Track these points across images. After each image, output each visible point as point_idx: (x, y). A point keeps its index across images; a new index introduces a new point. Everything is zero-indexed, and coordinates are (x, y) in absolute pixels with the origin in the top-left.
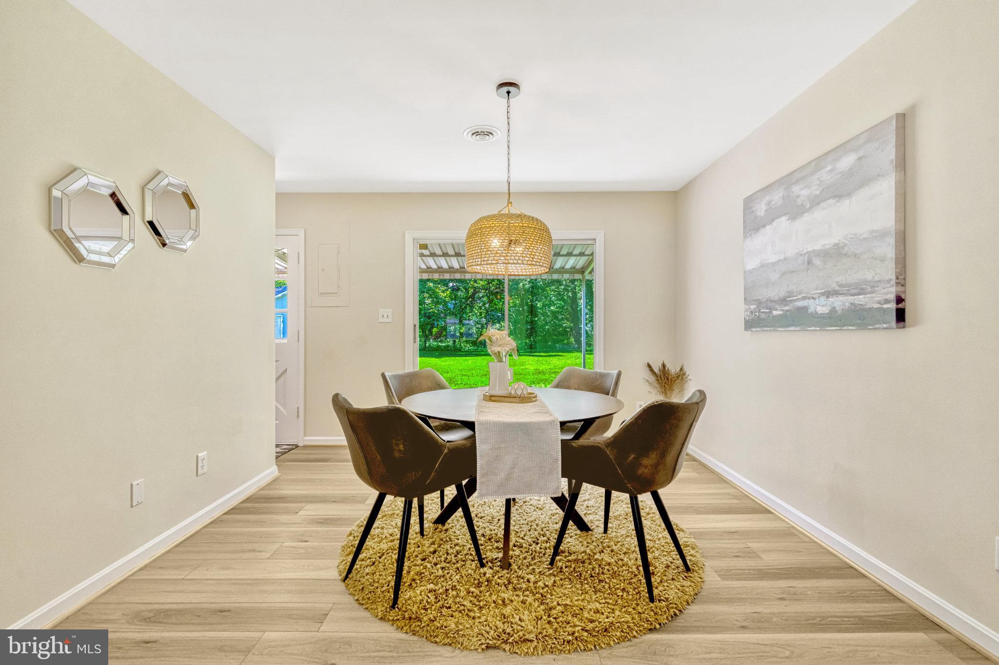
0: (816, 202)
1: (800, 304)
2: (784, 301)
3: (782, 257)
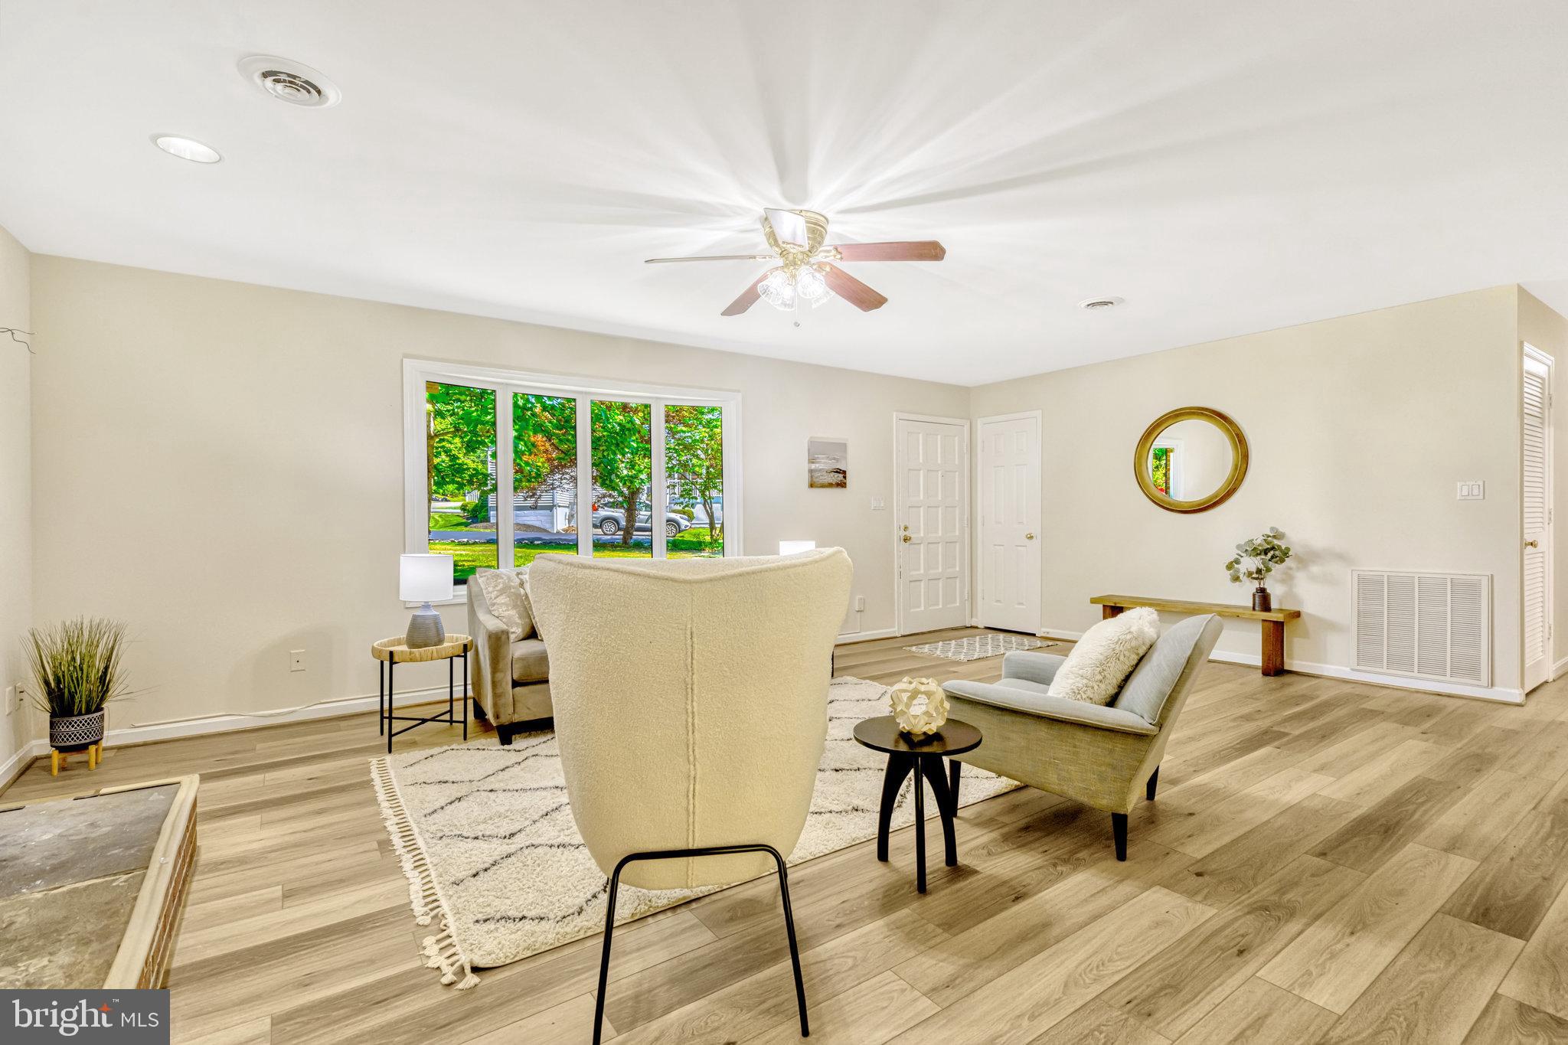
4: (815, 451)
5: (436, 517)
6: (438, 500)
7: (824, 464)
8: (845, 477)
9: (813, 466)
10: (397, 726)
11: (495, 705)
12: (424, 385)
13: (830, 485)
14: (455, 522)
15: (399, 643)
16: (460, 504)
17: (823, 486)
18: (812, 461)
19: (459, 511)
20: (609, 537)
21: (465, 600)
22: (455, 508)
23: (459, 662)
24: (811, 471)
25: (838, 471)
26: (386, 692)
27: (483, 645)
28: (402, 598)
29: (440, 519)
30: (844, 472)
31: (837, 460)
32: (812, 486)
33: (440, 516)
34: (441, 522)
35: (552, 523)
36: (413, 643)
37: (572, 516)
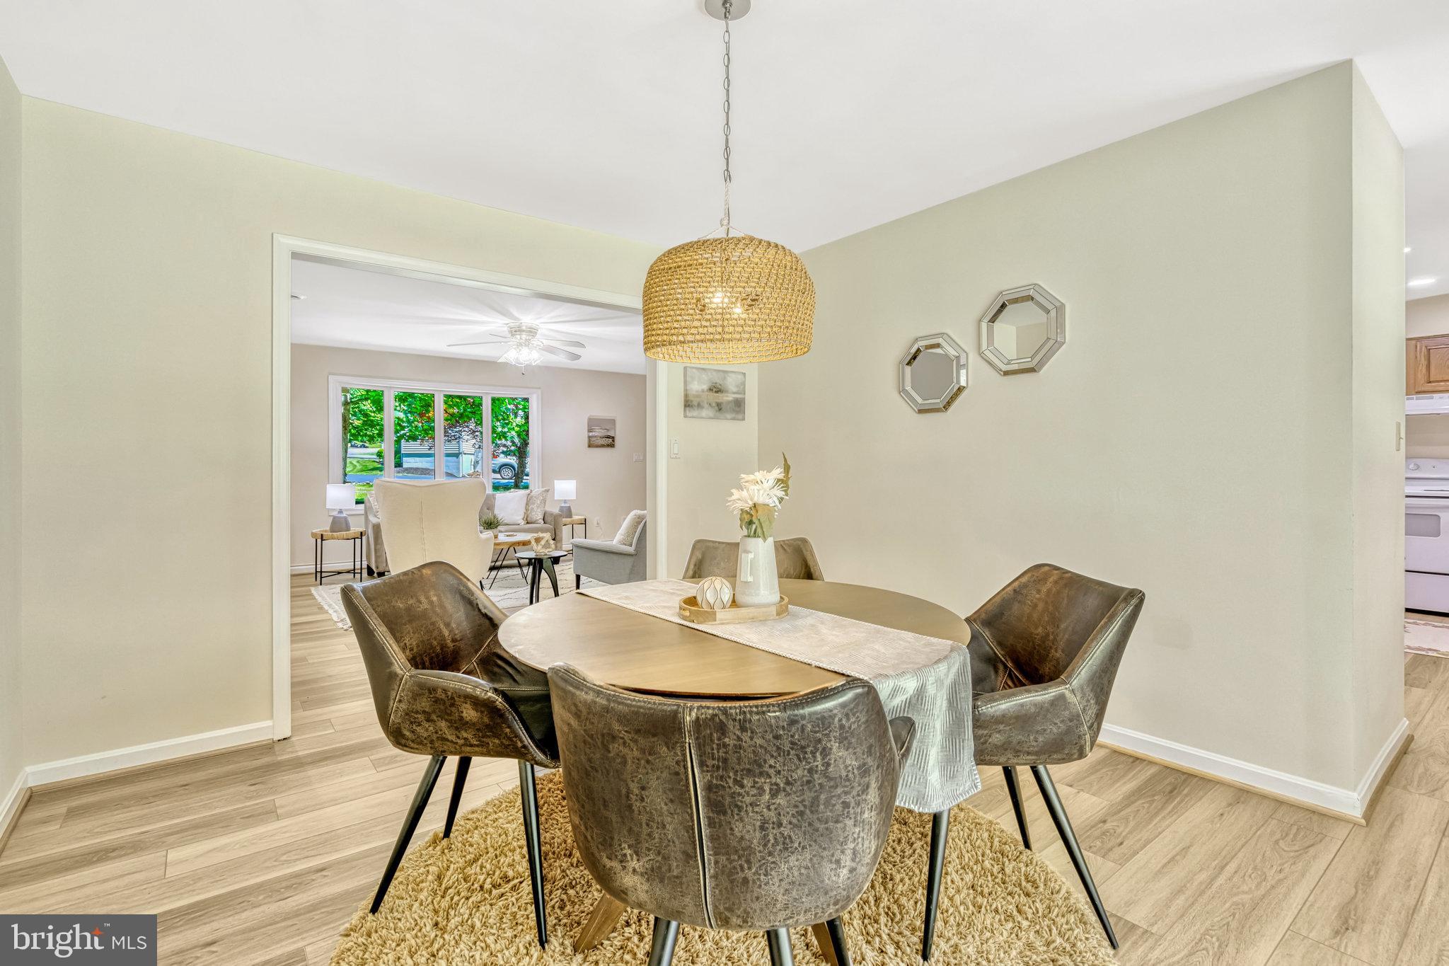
4: (592, 424)
5: (355, 462)
6: (357, 447)
7: (598, 432)
8: (613, 441)
9: (591, 434)
10: (324, 575)
11: (376, 562)
12: (340, 390)
13: (603, 446)
14: (372, 467)
15: (326, 531)
16: (376, 450)
17: (598, 446)
18: (590, 431)
19: (375, 457)
20: (507, 481)
21: (363, 512)
22: (372, 454)
23: (358, 541)
24: (589, 437)
25: (608, 437)
26: (319, 562)
27: (370, 532)
28: (328, 506)
29: (357, 465)
30: (613, 438)
31: (608, 430)
32: (589, 446)
33: (358, 462)
34: (359, 467)
35: (458, 469)
36: (332, 530)
37: (477, 462)
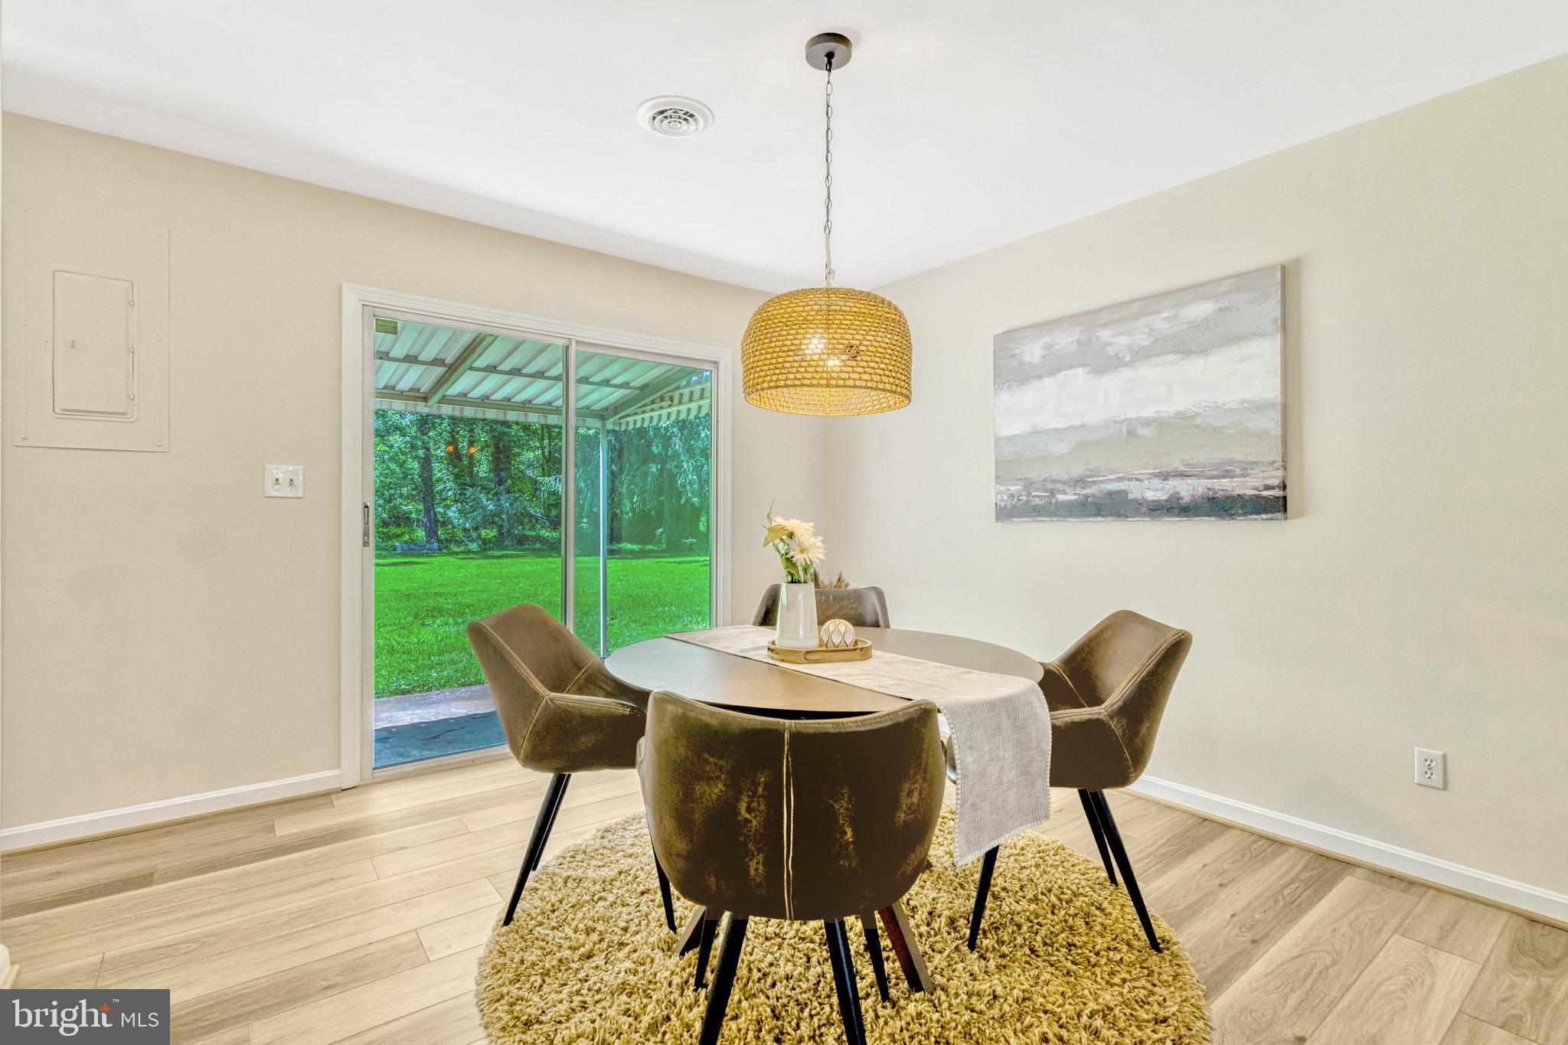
0: (1141, 355)
1: (1113, 487)
2: (1080, 482)
3: (1077, 422)
